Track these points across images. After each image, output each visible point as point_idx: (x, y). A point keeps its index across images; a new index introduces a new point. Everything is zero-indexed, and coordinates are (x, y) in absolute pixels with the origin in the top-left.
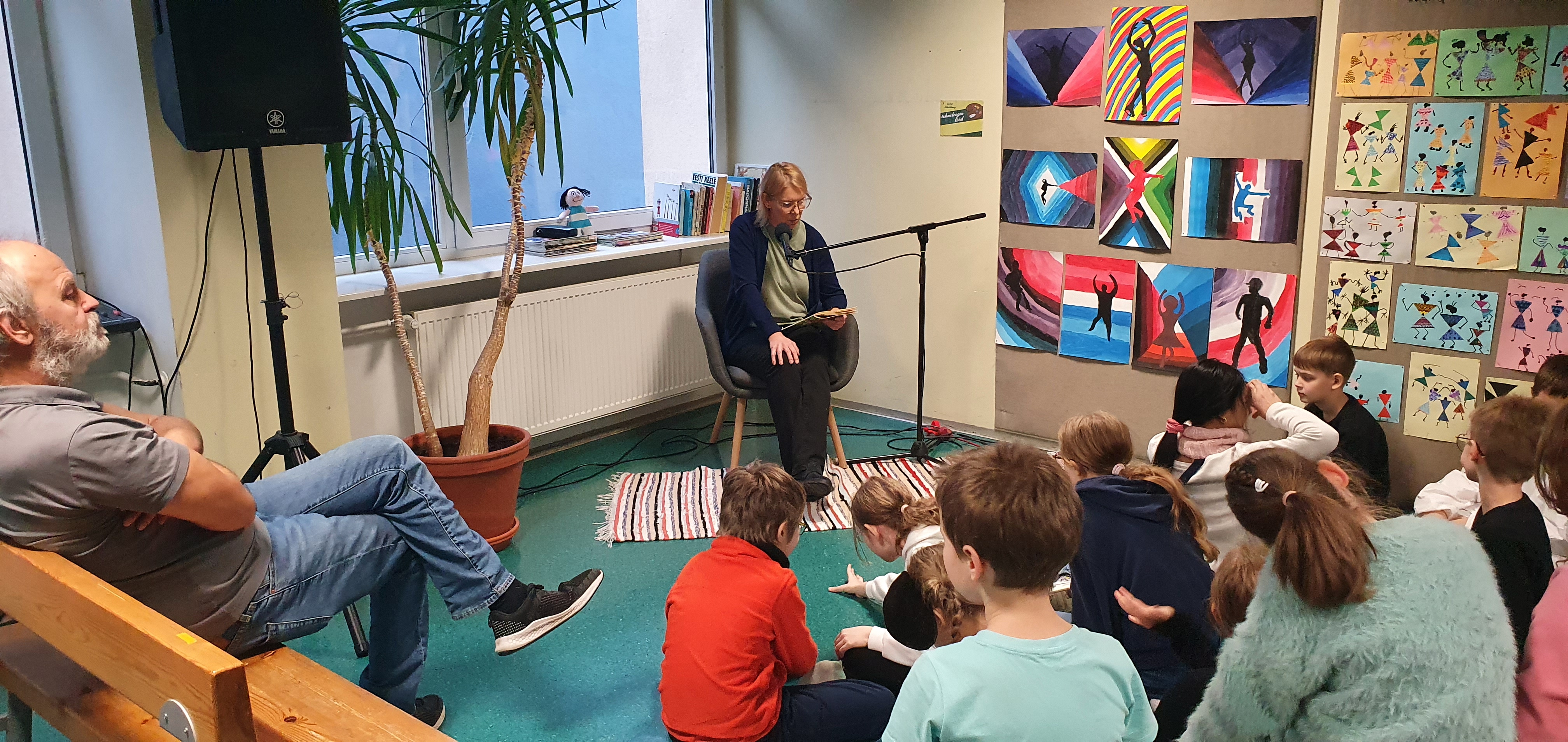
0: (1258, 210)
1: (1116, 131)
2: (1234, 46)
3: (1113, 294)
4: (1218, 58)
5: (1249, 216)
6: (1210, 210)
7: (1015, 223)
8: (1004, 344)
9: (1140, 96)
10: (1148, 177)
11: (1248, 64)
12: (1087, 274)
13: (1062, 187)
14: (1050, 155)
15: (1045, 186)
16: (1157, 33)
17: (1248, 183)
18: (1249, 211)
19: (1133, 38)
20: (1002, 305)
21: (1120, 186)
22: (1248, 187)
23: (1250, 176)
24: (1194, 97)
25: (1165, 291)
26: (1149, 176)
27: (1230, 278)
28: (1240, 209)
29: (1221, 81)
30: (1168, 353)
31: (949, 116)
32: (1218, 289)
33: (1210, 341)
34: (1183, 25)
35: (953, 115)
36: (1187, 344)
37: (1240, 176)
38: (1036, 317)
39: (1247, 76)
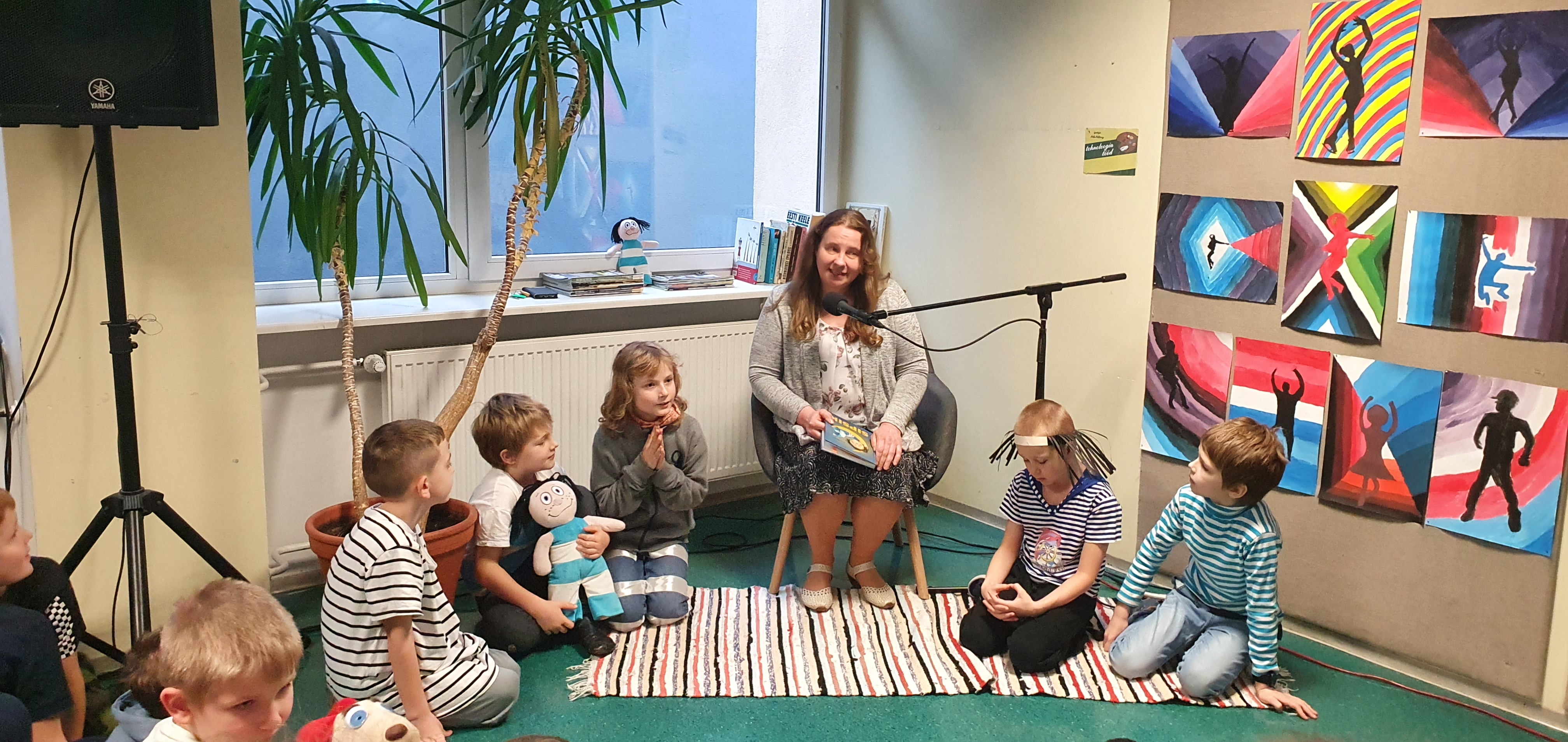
0: (1515, 292)
1: (1311, 173)
2: (1489, 53)
3: (1298, 396)
4: (1463, 71)
5: (1500, 299)
6: (1441, 288)
7: (1172, 290)
8: (1150, 450)
9: (1346, 125)
10: (1352, 238)
11: (1510, 78)
12: (1263, 365)
13: (1235, 246)
14: (1221, 203)
15: (1213, 244)
16: (1374, 37)
17: (1501, 251)
18: (1501, 293)
19: (1340, 45)
20: (1151, 398)
21: (1313, 250)
22: (1502, 256)
23: (1506, 241)
24: (1423, 127)
25: (1371, 398)
26: (1356, 236)
27: (1467, 387)
28: (1486, 289)
29: (1466, 103)
30: (1371, 486)
31: (1095, 148)
32: (1448, 402)
33: (1432, 475)
34: (1415, 23)
35: (1101, 147)
36: (1398, 476)
37: (1488, 240)
38: (1194, 418)
39: (1508, 96)
